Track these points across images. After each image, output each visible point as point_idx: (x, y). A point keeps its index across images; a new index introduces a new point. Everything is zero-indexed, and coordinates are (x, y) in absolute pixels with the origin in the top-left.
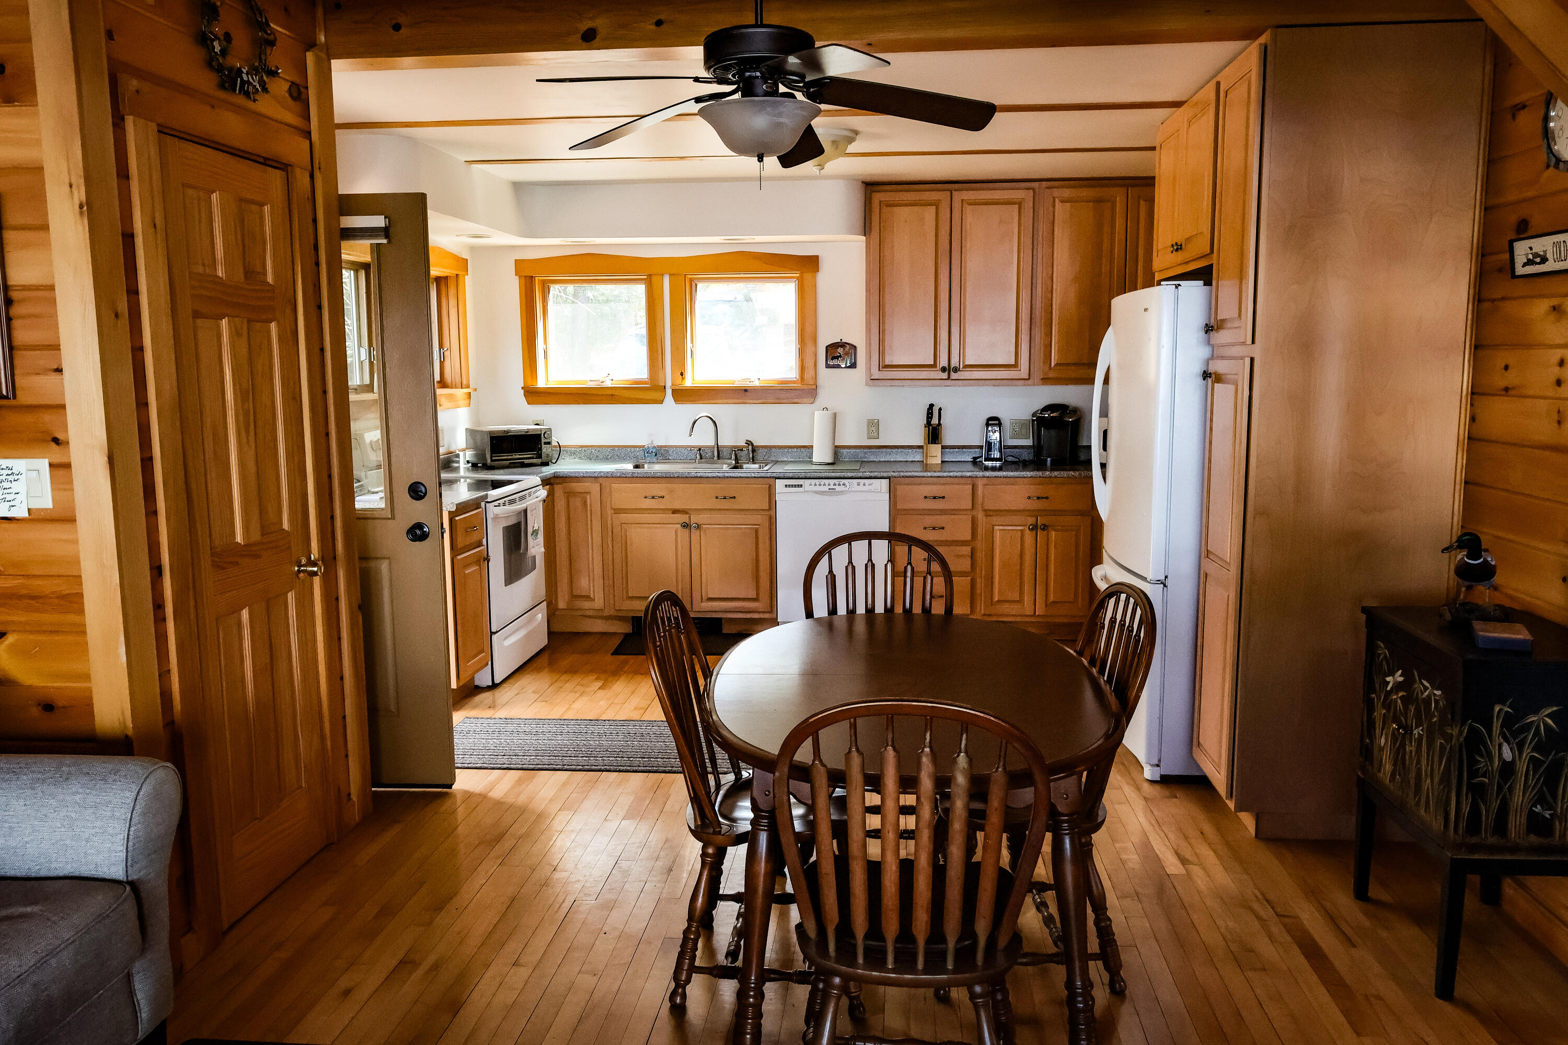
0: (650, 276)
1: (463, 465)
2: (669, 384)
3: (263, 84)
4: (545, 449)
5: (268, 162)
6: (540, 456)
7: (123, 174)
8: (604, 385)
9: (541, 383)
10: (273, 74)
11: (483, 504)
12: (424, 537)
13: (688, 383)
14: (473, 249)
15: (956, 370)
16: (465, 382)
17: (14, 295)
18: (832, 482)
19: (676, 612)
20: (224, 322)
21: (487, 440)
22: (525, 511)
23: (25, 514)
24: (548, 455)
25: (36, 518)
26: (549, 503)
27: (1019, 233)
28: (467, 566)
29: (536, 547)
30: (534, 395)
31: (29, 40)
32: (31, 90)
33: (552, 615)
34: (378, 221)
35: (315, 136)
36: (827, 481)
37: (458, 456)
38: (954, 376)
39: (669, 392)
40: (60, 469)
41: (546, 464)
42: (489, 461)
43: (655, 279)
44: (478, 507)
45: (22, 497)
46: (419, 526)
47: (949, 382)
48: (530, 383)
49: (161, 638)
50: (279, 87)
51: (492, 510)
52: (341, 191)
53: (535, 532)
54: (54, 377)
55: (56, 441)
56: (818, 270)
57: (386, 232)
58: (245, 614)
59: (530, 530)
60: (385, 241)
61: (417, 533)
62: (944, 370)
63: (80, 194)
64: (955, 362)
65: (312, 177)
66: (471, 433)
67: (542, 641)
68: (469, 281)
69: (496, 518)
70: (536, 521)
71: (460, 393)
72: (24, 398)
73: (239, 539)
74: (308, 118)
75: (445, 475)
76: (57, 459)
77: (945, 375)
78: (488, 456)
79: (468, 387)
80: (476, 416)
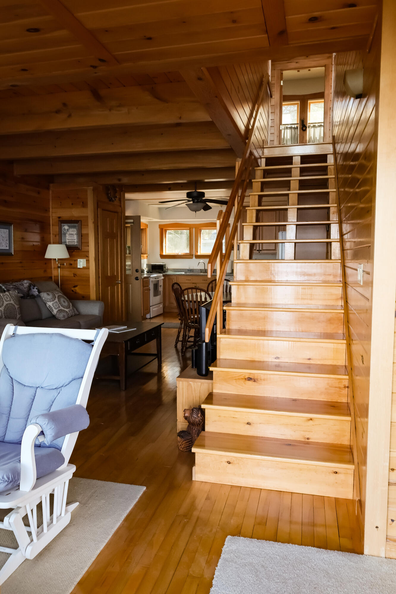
0: (190, 228)
1: (145, 272)
2: (194, 254)
3: (115, 199)
4: (164, 269)
5: (115, 212)
6: (163, 271)
7: (98, 217)
8: (179, 254)
9: (164, 254)
10: (116, 197)
11: (149, 278)
12: (138, 280)
13: (199, 254)
14: (149, 222)
15: (261, 251)
16: (146, 253)
17: (82, 235)
18: (229, 277)
19: (178, 287)
20: (108, 239)
21: (151, 266)
22: (158, 281)
23: (82, 267)
24: (165, 271)
25: (84, 268)
26: (164, 280)
27: (276, 218)
28: (146, 290)
29: (161, 289)
30: (163, 256)
31: (87, 199)
32: (87, 205)
33: (164, 307)
34: (132, 221)
35: (122, 207)
36: (228, 276)
37: (144, 270)
38: (260, 252)
39: (194, 256)
40: (88, 261)
41: (164, 272)
42: (151, 271)
43: (191, 229)
44: (148, 278)
45: (82, 265)
46: (137, 277)
47: (259, 254)
48: (161, 254)
49: (99, 288)
50: (117, 199)
51: (151, 279)
52: (126, 215)
53: (161, 286)
54: (88, 247)
55: (87, 257)
56: (230, 227)
57: (133, 223)
58: (109, 287)
59: (159, 285)
60: (133, 224)
61: (137, 279)
62: (258, 251)
63: (93, 220)
64: (260, 249)
65: (121, 213)
66: (148, 265)
67: (162, 312)
68: (148, 230)
69: (152, 281)
70: (161, 283)
71: (145, 255)
72: (83, 250)
73: (109, 275)
74: (121, 203)
75: (142, 274)
76: (87, 259)
77: (258, 252)
78: (151, 270)
79: (147, 254)
80: (148, 261)
